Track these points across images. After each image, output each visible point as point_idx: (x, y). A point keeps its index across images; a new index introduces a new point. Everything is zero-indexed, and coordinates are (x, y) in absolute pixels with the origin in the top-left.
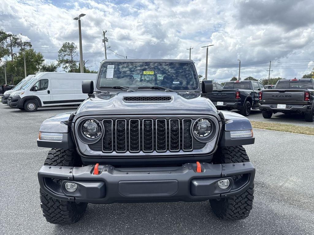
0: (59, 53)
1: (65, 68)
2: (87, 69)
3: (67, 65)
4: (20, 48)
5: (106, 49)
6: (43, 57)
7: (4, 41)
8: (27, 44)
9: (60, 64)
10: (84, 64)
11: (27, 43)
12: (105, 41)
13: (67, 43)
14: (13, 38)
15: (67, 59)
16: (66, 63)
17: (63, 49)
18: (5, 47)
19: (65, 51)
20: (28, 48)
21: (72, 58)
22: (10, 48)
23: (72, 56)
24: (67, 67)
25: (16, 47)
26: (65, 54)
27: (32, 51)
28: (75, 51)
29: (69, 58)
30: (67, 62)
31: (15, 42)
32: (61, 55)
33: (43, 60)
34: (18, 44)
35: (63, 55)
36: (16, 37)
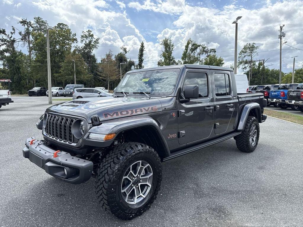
0: (240, 55)
1: (244, 69)
2: (266, 68)
3: (246, 65)
4: (207, 55)
5: (282, 45)
6: (223, 60)
7: (195, 51)
8: (213, 51)
9: (239, 65)
10: (264, 63)
11: (213, 49)
12: (282, 36)
13: (248, 44)
14: (202, 47)
15: (247, 60)
16: (245, 64)
17: (244, 50)
18: (196, 56)
19: (246, 52)
20: (212, 54)
21: (252, 58)
22: (199, 56)
23: (251, 56)
24: (245, 67)
25: (204, 54)
26: (245, 55)
27: (214, 56)
28: (256, 50)
29: (248, 58)
30: (246, 62)
31: (203, 50)
32: (241, 56)
33: (223, 64)
34: (205, 52)
35: (243, 56)
36: (204, 46)
